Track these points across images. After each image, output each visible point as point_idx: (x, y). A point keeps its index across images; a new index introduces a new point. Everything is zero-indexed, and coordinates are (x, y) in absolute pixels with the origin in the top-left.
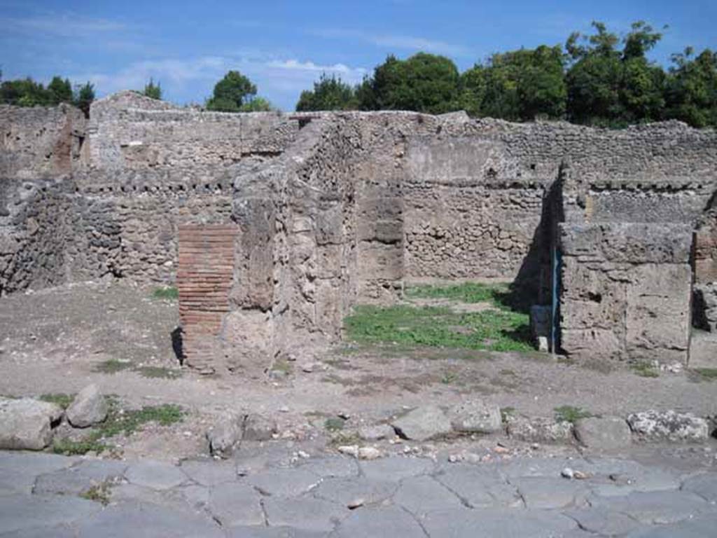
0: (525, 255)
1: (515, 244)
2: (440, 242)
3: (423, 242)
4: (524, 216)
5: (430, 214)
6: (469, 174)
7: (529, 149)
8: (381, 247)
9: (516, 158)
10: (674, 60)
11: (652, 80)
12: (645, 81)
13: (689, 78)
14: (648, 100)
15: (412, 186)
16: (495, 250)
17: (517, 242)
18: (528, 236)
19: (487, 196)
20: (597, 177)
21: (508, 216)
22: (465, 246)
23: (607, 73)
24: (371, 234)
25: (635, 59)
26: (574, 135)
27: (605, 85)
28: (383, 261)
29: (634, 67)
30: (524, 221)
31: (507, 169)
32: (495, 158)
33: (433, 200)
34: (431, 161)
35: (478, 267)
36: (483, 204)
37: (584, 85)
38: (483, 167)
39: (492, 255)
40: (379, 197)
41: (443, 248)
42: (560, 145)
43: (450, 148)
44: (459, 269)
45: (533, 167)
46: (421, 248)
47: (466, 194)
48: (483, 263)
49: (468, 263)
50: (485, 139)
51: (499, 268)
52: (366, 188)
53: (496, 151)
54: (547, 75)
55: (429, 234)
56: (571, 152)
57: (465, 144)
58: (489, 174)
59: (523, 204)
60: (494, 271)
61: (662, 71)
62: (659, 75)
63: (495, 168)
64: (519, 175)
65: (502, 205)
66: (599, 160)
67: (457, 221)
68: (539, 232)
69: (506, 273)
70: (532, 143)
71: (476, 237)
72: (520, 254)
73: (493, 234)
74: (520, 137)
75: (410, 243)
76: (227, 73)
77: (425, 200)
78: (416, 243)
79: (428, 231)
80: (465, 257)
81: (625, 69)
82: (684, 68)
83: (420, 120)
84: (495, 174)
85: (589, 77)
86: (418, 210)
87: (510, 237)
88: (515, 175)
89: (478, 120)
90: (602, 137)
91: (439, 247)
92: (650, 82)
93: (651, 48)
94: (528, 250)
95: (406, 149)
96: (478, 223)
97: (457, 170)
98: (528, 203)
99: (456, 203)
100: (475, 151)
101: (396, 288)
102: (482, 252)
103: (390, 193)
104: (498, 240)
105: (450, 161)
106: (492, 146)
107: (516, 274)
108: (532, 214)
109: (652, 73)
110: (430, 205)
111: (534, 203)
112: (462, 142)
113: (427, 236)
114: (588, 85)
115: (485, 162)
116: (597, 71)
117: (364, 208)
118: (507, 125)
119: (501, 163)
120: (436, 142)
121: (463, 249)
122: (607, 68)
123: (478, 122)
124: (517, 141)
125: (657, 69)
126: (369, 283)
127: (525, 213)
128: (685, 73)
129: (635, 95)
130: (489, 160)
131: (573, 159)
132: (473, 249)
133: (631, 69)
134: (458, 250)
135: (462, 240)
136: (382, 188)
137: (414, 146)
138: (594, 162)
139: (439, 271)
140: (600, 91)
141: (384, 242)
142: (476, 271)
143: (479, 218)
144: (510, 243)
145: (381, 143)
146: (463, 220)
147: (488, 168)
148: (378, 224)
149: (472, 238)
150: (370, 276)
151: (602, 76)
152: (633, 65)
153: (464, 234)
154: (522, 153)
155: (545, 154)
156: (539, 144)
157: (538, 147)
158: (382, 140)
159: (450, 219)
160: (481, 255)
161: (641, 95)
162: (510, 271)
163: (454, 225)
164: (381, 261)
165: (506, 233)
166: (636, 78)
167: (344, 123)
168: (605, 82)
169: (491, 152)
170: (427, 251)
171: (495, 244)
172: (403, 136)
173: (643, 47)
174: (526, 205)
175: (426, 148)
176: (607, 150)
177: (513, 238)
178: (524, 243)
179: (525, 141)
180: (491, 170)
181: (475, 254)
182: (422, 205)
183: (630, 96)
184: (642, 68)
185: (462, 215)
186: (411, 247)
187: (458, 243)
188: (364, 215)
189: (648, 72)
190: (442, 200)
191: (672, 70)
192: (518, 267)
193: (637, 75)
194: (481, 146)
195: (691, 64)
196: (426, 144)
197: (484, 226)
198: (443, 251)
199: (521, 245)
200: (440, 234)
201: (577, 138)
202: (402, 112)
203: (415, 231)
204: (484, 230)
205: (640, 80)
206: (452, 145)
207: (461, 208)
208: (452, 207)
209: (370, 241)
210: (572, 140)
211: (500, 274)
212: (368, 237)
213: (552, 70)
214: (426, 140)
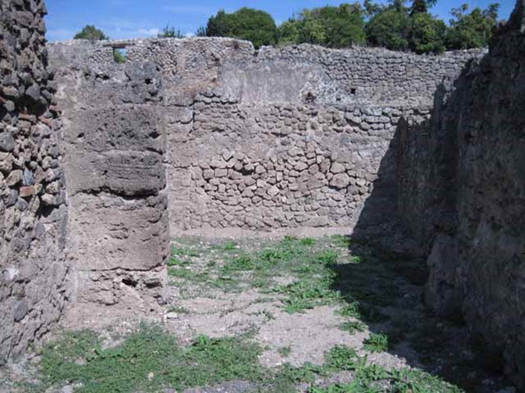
0: (367, 195)
1: (353, 181)
2: (248, 179)
3: (226, 179)
4: (365, 142)
5: (234, 141)
6: (287, 99)
7: (349, 72)
8: (116, 204)
9: (335, 81)
10: (453, 14)
11: (436, 30)
12: (430, 31)
13: (466, 29)
14: (433, 47)
15: (208, 100)
16: (326, 189)
17: (355, 177)
18: (370, 169)
19: (314, 114)
20: (420, 102)
21: (343, 142)
22: (283, 184)
23: (398, 24)
24: (97, 180)
25: (421, 14)
26: (395, 58)
27: (397, 34)
28: (121, 231)
29: (421, 19)
30: (366, 149)
31: (326, 93)
32: (313, 82)
33: (239, 121)
34: (245, 85)
35: (303, 213)
36: (308, 125)
37: (380, 34)
38: (300, 91)
39: (320, 196)
40: (110, 104)
41: (254, 188)
42: (381, 68)
43: (266, 71)
44: (276, 217)
45: (353, 91)
46: (222, 187)
47: (283, 112)
48: (309, 206)
49: (287, 207)
50: (304, 61)
51: (331, 214)
52: (83, 87)
53: (314, 75)
54: (351, 25)
55: (233, 168)
56: (392, 75)
57: (282, 68)
58: (307, 99)
59: (364, 125)
60: (326, 219)
61: (443, 24)
62: (441, 26)
63: (314, 93)
64: (338, 99)
65: (335, 126)
66: (421, 83)
67: (272, 149)
68: (386, 163)
69: (340, 221)
70: (351, 66)
71: (299, 171)
72: (361, 194)
73: (323, 166)
74: (339, 60)
75: (208, 180)
76: (84, 26)
77: (227, 120)
78: (215, 181)
79: (231, 164)
80: (284, 199)
81: (413, 21)
82: (462, 21)
83: (236, 46)
84: (314, 98)
85: (383, 27)
86: (217, 134)
87: (346, 171)
88: (334, 99)
89: (295, 45)
90: (425, 60)
91: (247, 186)
92: (434, 32)
93: (433, 6)
94: (372, 188)
95: (219, 73)
96: (302, 152)
97: (273, 95)
98: (370, 123)
99: (271, 124)
100: (293, 75)
101: (150, 286)
102: (308, 193)
103: (131, 97)
104: (330, 175)
105: (266, 86)
106: (311, 69)
107: (354, 222)
108: (376, 138)
109: (435, 24)
110: (233, 127)
111: (379, 123)
112: (278, 64)
113: (231, 171)
114: (383, 33)
115: (303, 86)
116: (391, 23)
117: (79, 128)
118: (324, 51)
119: (320, 87)
120: (251, 65)
121: (280, 188)
122: (399, 21)
123: (295, 48)
124: (336, 64)
125: (438, 21)
126: (95, 276)
127: (367, 137)
128: (463, 25)
129: (422, 43)
130: (307, 84)
131: (394, 83)
132: (295, 188)
133: (419, 21)
134: (274, 190)
135: (279, 176)
136: (115, 86)
137: (228, 70)
138: (417, 85)
139: (247, 219)
140: (393, 39)
141: (122, 194)
142: (299, 219)
143: (304, 144)
144: (346, 179)
145: (193, 67)
146: (280, 148)
147: (306, 93)
148: (110, 159)
149: (293, 173)
150: (98, 262)
151: (395, 26)
152: (420, 18)
153: (282, 167)
154: (342, 77)
155: (366, 78)
156: (359, 67)
157: (358, 70)
158: (194, 64)
159: (263, 147)
160: (306, 196)
161: (427, 43)
162: (346, 218)
163: (268, 154)
164: (119, 232)
165: (340, 165)
166: (423, 28)
167: (159, 50)
168: (397, 31)
169: (310, 76)
170: (231, 192)
171: (325, 181)
172: (217, 60)
173: (427, 5)
174: (368, 126)
175: (241, 72)
176: (429, 74)
177: (352, 173)
178: (365, 178)
179: (344, 64)
180: (309, 94)
181: (299, 194)
182: (222, 127)
183: (418, 44)
184: (428, 21)
185: (278, 141)
186: (209, 187)
187: (273, 181)
188: (80, 140)
189: (433, 24)
190: (252, 119)
191: (452, 22)
192: (357, 212)
193: (423, 26)
194: (298, 69)
195: (466, 18)
196: (240, 68)
197: (310, 155)
198: (253, 191)
199: (362, 183)
200: (249, 167)
201: (400, 60)
202: (217, 38)
203: (213, 164)
204: (310, 162)
205: (427, 30)
206: (268, 68)
207: (278, 131)
208: (266, 130)
209: (95, 193)
210: (393, 63)
211: (333, 222)
212: (90, 186)
213: (354, 22)
214: (242, 63)
